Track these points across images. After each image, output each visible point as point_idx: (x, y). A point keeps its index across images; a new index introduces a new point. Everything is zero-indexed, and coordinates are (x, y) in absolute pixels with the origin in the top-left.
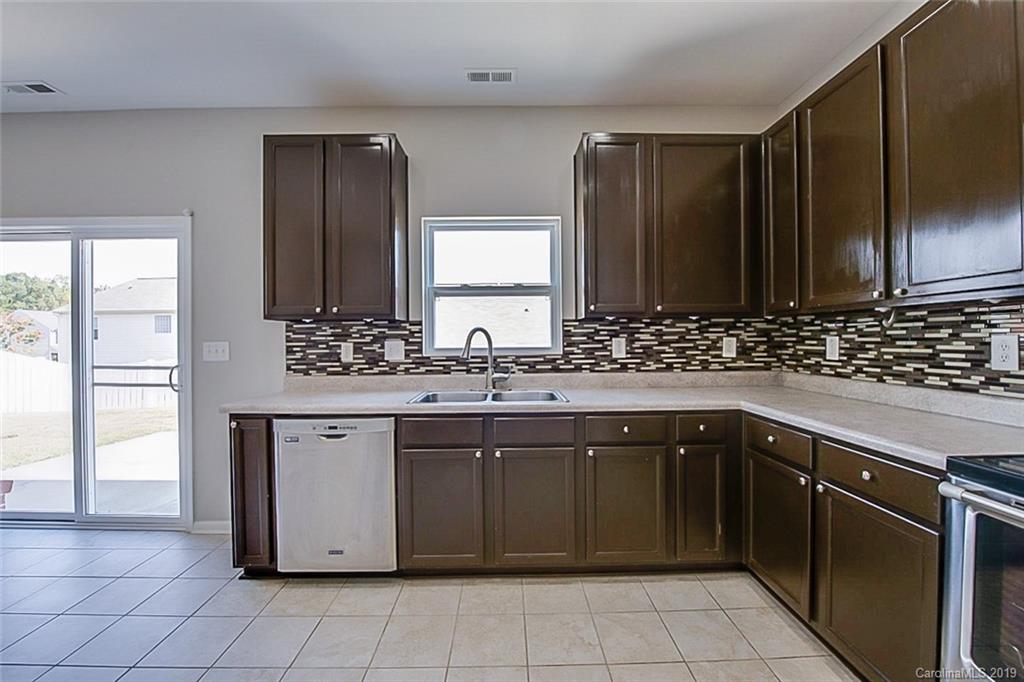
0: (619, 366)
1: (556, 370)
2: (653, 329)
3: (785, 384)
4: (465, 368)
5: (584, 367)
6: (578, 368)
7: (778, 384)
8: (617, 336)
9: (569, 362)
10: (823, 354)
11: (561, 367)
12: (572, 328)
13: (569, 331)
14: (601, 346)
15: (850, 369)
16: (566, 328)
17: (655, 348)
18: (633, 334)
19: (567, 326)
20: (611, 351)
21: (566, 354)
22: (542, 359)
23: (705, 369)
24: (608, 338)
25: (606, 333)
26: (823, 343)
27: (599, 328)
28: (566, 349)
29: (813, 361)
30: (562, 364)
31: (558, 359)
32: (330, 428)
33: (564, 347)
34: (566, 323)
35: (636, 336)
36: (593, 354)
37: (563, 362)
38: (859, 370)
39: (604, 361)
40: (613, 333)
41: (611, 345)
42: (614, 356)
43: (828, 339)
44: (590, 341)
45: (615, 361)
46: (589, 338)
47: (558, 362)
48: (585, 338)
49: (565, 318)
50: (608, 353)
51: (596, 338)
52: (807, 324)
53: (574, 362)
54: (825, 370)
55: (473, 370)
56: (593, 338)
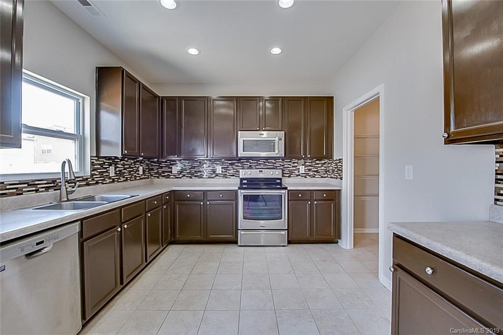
0: (112, 180)
1: (88, 184)
2: (122, 162)
3: (154, 183)
4: (34, 189)
5: (99, 182)
6: (97, 183)
7: (152, 183)
8: (111, 165)
9: (93, 180)
10: (171, 172)
11: (90, 183)
12: (94, 161)
13: (93, 162)
14: (105, 170)
15: (181, 176)
16: (92, 161)
17: (123, 171)
18: (116, 165)
19: (92, 159)
20: (109, 173)
21: (92, 175)
22: (81, 179)
23: (136, 179)
24: (108, 166)
25: (107, 164)
26: (171, 168)
27: (105, 161)
28: (92, 172)
29: (166, 174)
30: (90, 181)
31: (89, 178)
32: (38, 244)
33: (91, 171)
34: (92, 158)
35: (117, 165)
36: (102, 174)
37: (91, 180)
38: (184, 176)
39: (107, 178)
40: (110, 164)
41: (109, 170)
42: (111, 175)
43: (173, 167)
44: (102, 168)
45: (110, 178)
46: (101, 166)
47: (89, 180)
48: (100, 166)
49: (92, 155)
50: (108, 174)
51: (104, 166)
52: (164, 162)
53: (95, 179)
54: (171, 177)
55: (40, 190)
56: (102, 166)
